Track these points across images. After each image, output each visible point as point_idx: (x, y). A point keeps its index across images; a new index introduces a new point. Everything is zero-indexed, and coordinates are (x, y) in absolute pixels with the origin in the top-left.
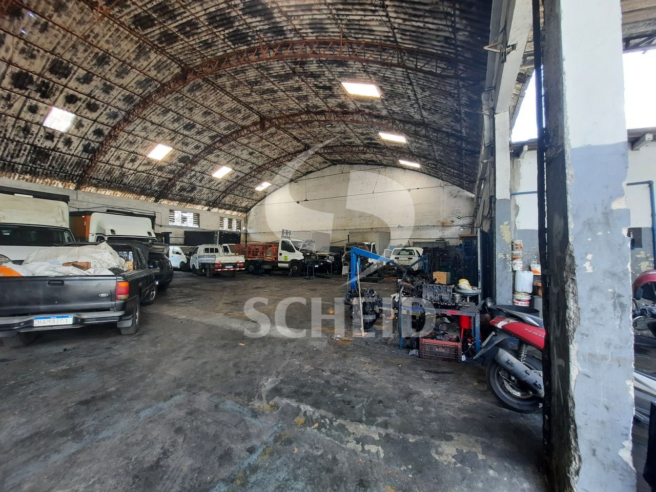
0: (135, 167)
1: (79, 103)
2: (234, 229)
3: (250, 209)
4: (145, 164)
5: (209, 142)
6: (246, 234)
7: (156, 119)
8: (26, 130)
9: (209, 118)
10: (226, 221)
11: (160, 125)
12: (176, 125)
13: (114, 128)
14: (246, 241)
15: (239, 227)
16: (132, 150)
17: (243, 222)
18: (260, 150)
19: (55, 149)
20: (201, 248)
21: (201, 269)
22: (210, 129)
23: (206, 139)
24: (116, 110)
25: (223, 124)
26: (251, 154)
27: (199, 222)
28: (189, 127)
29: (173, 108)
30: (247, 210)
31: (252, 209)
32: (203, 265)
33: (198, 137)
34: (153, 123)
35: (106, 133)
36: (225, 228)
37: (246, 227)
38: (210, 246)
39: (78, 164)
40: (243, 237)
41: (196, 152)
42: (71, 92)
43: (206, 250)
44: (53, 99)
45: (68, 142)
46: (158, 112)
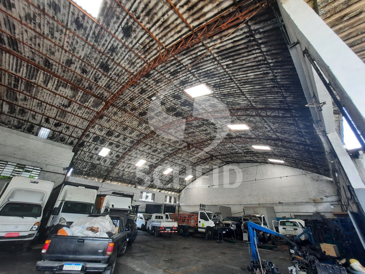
0: (129, 170)
1: (113, 145)
2: (172, 203)
3: (181, 191)
4: (134, 169)
5: (163, 157)
6: (179, 206)
7: (141, 149)
8: (91, 157)
9: (164, 147)
10: (168, 198)
11: (143, 151)
12: (150, 151)
13: (124, 154)
14: (179, 211)
15: (175, 202)
16: (129, 163)
17: (177, 199)
18: (187, 159)
19: (99, 164)
20: (154, 215)
21: (152, 230)
22: (164, 151)
23: (162, 156)
24: (126, 147)
25: (170, 149)
26: (183, 161)
27: (154, 199)
28: (154, 151)
29: (149, 144)
30: (179, 191)
31: (183, 191)
32: (154, 227)
33: (158, 155)
34: (140, 151)
35: (120, 156)
36: (168, 202)
37: (179, 201)
38: (158, 215)
39: (106, 170)
40: (177, 208)
41: (157, 162)
42: (112, 141)
43: (156, 217)
44: (104, 144)
45: (105, 161)
46: (143, 146)
